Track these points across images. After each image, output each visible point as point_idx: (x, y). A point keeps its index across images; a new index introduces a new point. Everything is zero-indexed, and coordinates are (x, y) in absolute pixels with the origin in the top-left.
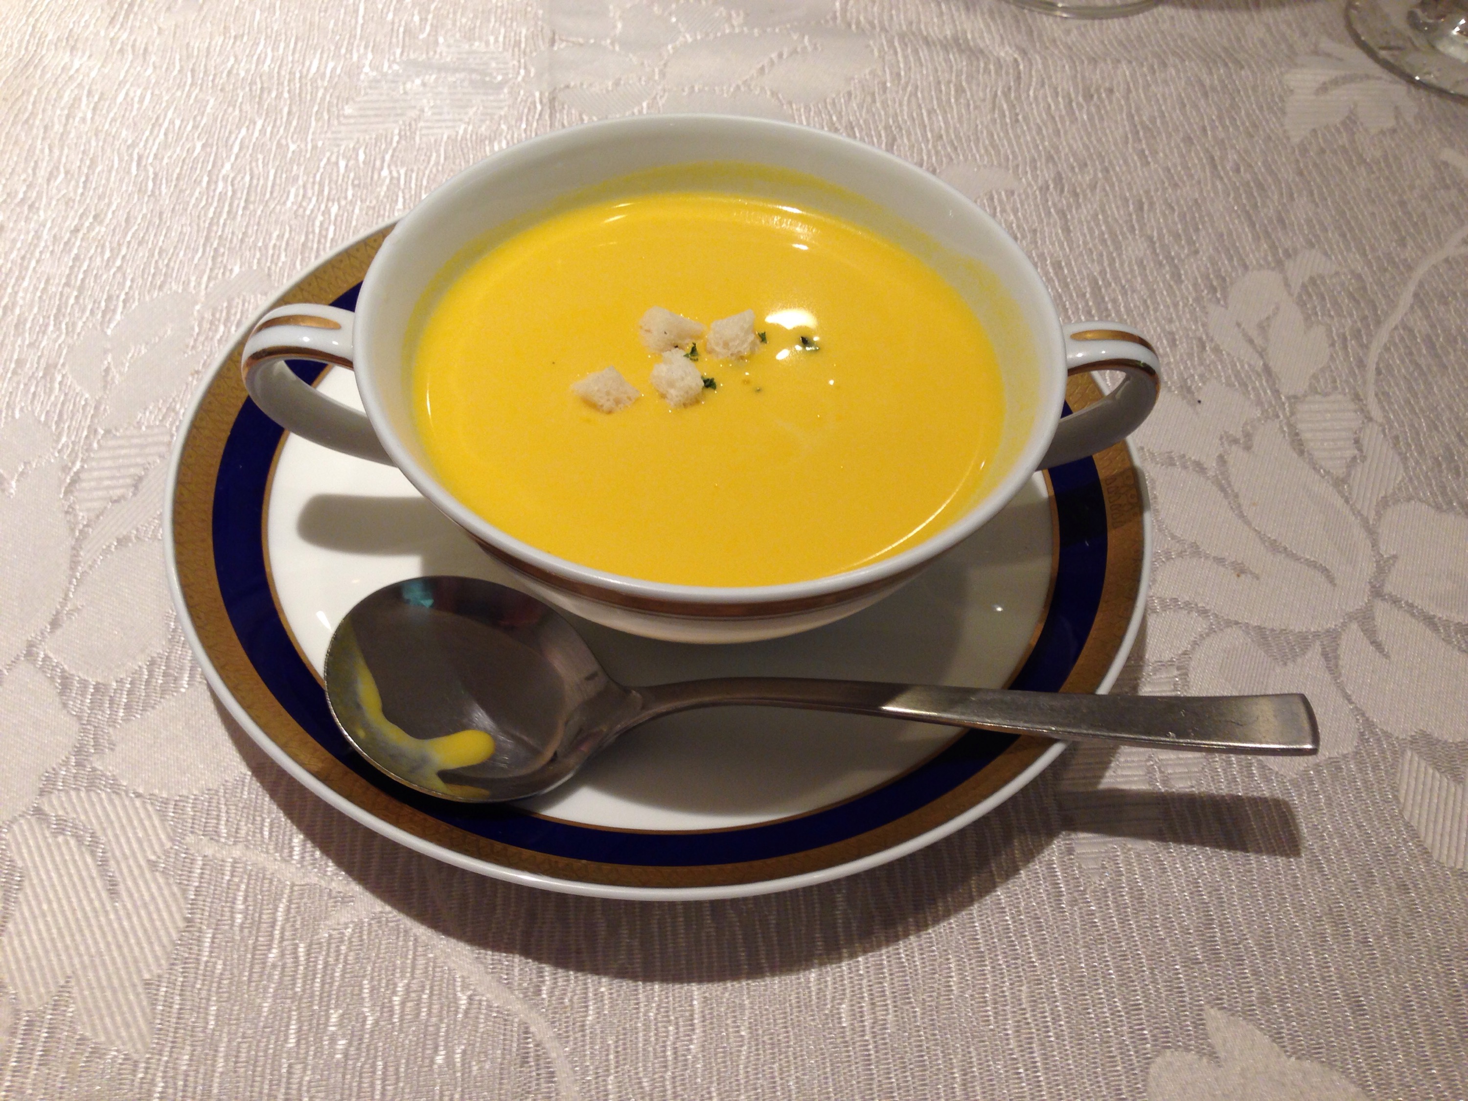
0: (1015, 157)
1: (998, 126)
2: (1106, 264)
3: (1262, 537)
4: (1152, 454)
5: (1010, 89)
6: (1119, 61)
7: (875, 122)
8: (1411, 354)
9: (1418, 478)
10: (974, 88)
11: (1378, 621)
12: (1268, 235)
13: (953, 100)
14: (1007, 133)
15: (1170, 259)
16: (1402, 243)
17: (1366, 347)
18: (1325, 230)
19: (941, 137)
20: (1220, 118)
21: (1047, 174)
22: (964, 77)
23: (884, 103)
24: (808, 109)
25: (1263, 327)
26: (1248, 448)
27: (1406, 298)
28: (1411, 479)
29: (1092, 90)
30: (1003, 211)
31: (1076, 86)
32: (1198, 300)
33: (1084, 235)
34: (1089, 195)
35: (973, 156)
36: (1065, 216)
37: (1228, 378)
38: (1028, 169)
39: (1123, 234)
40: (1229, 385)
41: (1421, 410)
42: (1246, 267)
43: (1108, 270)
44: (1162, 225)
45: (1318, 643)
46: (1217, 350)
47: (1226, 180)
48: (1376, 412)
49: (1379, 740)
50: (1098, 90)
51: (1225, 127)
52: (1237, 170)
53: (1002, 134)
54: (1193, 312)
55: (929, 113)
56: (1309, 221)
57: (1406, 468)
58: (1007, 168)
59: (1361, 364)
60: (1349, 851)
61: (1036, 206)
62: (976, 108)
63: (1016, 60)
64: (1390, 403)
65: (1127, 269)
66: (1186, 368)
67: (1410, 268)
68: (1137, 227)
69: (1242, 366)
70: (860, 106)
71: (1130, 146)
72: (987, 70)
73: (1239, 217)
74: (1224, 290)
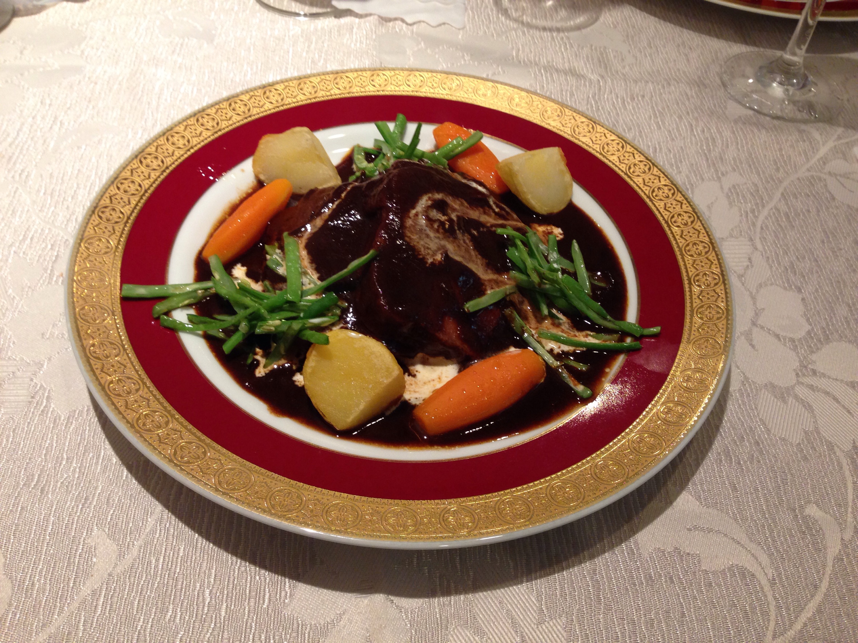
5: (595, 94)
6: (647, 82)
8: (778, 221)
9: (777, 276)
10: (579, 93)
11: (754, 336)
12: (714, 164)
16: (778, 170)
17: (756, 217)
18: (741, 163)
22: (574, 88)
25: (710, 207)
27: (778, 195)
28: (773, 276)
29: (635, 96)
31: (627, 94)
41: (781, 246)
42: (703, 180)
47: (697, 137)
48: (759, 246)
49: (750, 385)
50: (637, 96)
52: (703, 131)
56: (734, 159)
57: (772, 272)
59: (754, 225)
62: (579, 103)
63: (599, 80)
64: (766, 242)
67: (781, 182)
71: (652, 120)
72: (585, 85)
73: (701, 156)
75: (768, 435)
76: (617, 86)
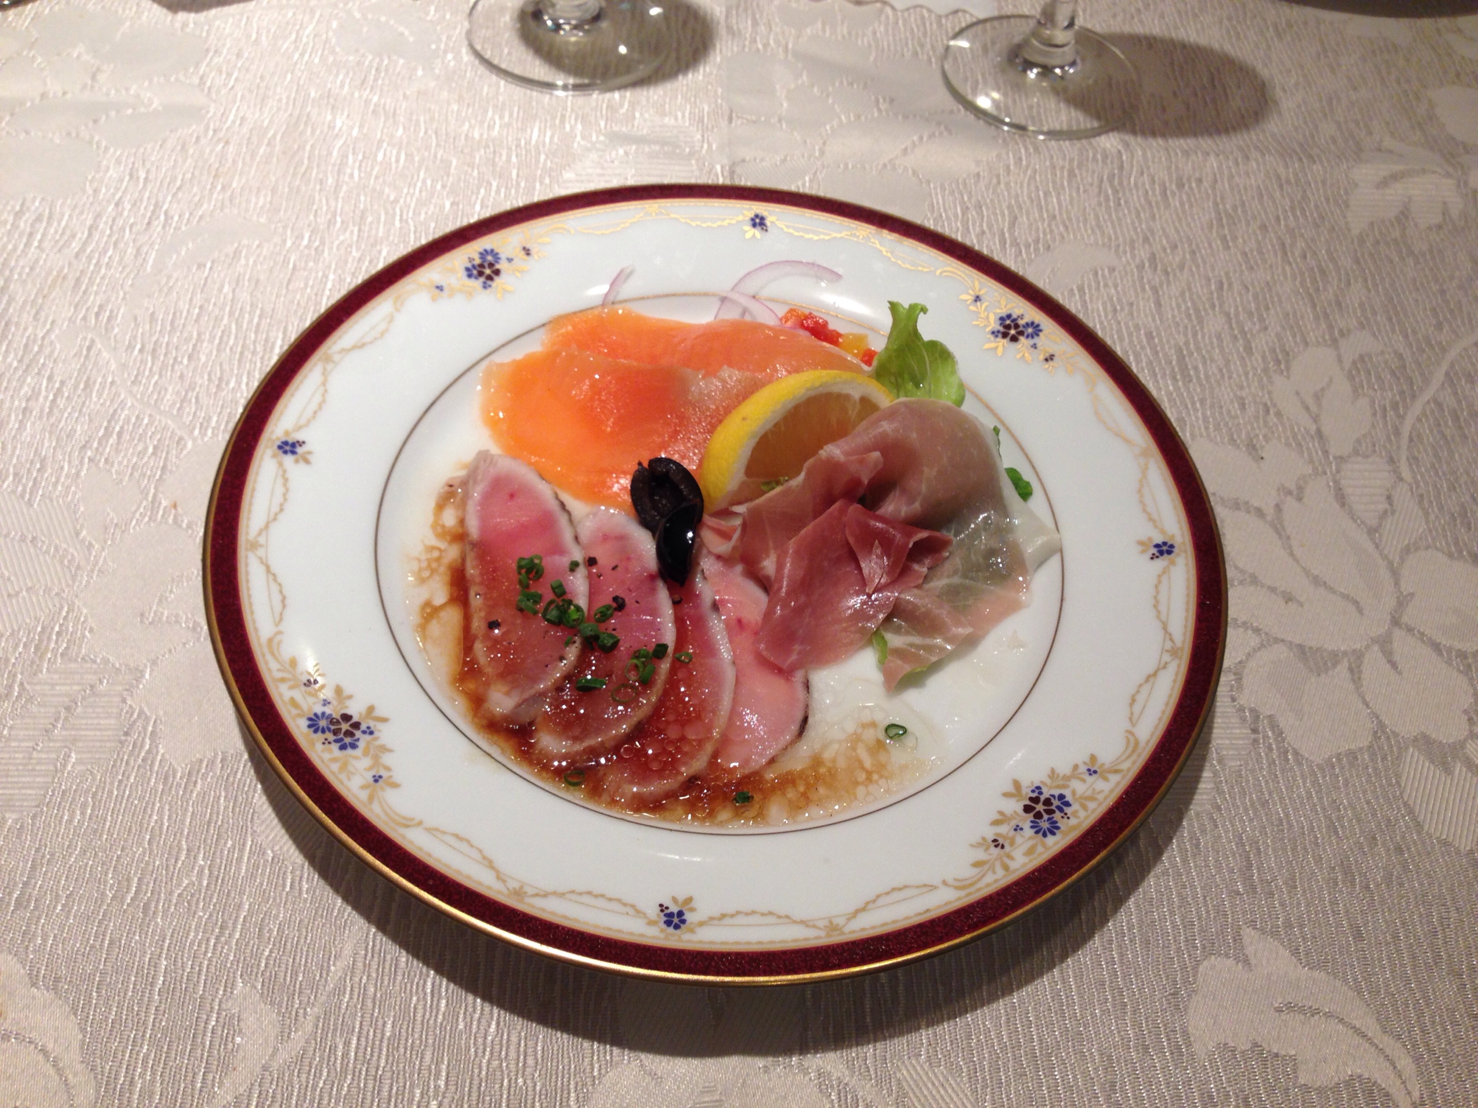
0: (1117, 238)
1: (1103, 209)
2: (1190, 335)
3: (1306, 572)
4: (1222, 499)
5: (1113, 176)
6: (1208, 154)
7: (999, 201)
8: (1439, 425)
9: (1437, 530)
10: (1084, 174)
11: (1395, 645)
12: (1326, 316)
13: (1066, 183)
14: (1110, 215)
15: (1243, 332)
16: (1439, 326)
17: (1401, 417)
18: (1375, 313)
19: (1054, 217)
20: (1293, 208)
21: (1143, 253)
22: (1075, 164)
23: (1007, 184)
24: (943, 189)
25: (1318, 397)
26: (1300, 499)
27: (1439, 376)
28: (1430, 531)
29: (1185, 180)
30: (1106, 285)
31: (1170, 175)
32: (1266, 370)
33: (1172, 309)
34: (1178, 274)
35: (1082, 235)
36: (1157, 292)
37: (1287, 439)
38: (1128, 249)
39: (1205, 310)
40: (1288, 445)
41: (1444, 474)
42: (1306, 344)
43: (1191, 341)
44: (1239, 303)
45: (1346, 660)
46: (1278, 414)
47: (1294, 266)
48: (1406, 474)
49: (1388, 738)
50: (1189, 180)
51: (1295, 217)
52: (1305, 257)
53: (1106, 217)
54: (1260, 380)
55: (1045, 194)
56: (1362, 305)
57: (1427, 522)
58: (1110, 247)
59: (1397, 433)
60: (1359, 821)
61: (1134, 282)
62: (1085, 191)
63: (1119, 152)
64: (1418, 466)
65: (1207, 341)
66: (1253, 429)
67: (1444, 350)
68: (1217, 304)
69: (1299, 429)
70: (987, 187)
71: (1214, 231)
72: (1095, 159)
73: (1303, 299)
74: (1287, 362)
75: (1419, 833)
76: (1153, 162)
